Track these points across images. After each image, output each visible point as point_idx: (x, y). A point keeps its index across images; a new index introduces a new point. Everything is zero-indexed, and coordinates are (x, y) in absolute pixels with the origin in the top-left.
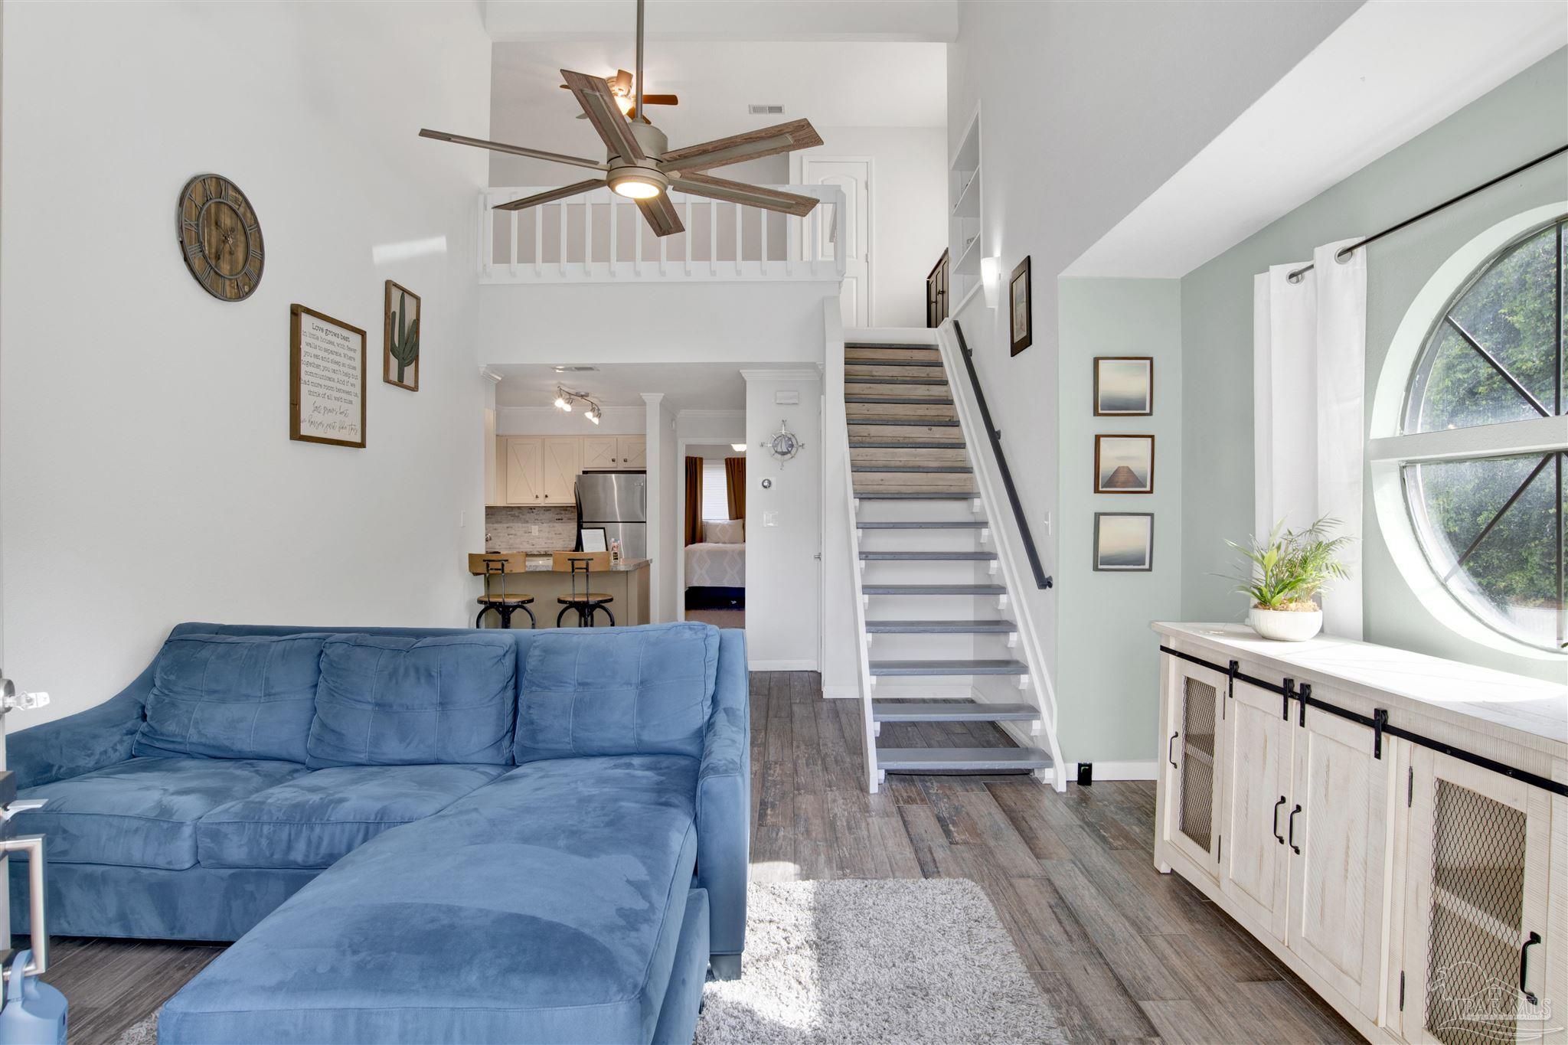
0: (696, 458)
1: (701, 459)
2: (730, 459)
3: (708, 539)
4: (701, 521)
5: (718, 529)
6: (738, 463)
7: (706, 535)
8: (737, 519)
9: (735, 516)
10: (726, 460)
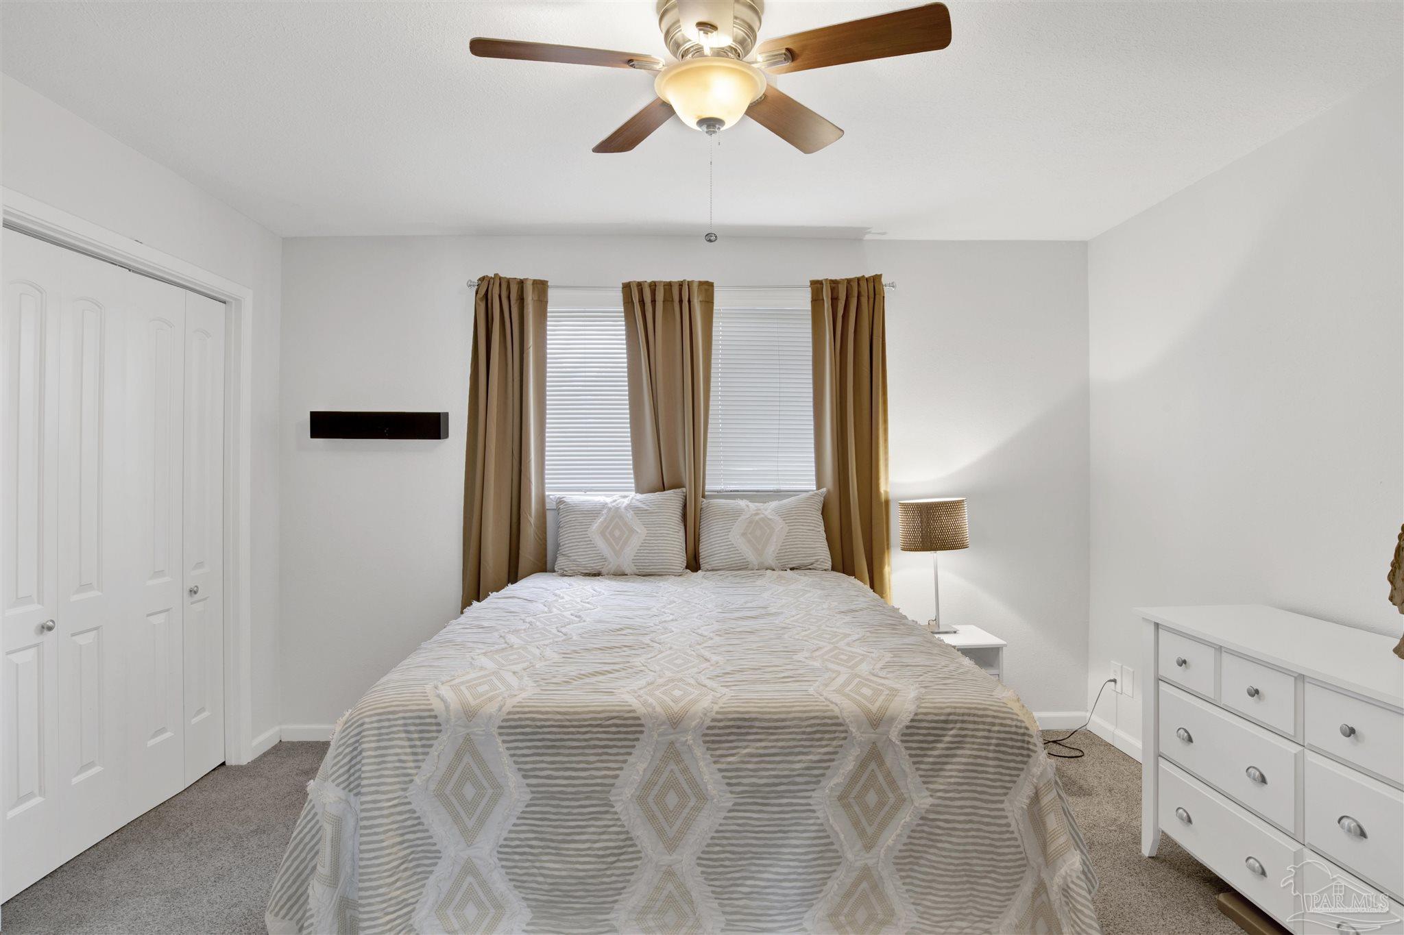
0: (521, 283)
1: (541, 286)
2: (640, 285)
3: (561, 562)
4: (542, 499)
5: (595, 526)
6: (668, 299)
7: (557, 546)
8: (663, 488)
9: (658, 483)
10: (627, 287)
